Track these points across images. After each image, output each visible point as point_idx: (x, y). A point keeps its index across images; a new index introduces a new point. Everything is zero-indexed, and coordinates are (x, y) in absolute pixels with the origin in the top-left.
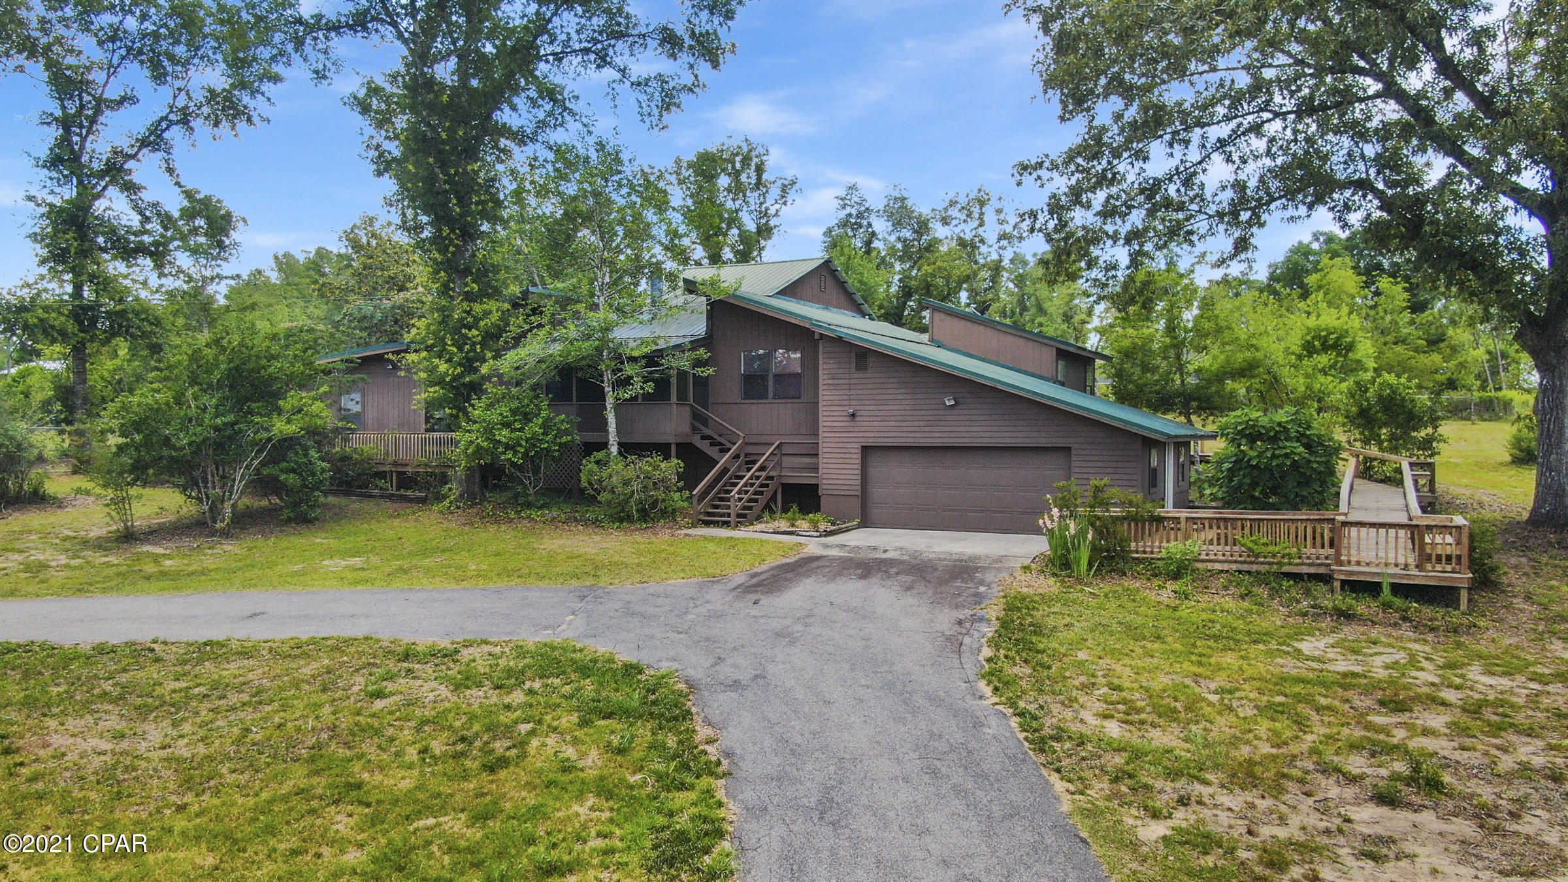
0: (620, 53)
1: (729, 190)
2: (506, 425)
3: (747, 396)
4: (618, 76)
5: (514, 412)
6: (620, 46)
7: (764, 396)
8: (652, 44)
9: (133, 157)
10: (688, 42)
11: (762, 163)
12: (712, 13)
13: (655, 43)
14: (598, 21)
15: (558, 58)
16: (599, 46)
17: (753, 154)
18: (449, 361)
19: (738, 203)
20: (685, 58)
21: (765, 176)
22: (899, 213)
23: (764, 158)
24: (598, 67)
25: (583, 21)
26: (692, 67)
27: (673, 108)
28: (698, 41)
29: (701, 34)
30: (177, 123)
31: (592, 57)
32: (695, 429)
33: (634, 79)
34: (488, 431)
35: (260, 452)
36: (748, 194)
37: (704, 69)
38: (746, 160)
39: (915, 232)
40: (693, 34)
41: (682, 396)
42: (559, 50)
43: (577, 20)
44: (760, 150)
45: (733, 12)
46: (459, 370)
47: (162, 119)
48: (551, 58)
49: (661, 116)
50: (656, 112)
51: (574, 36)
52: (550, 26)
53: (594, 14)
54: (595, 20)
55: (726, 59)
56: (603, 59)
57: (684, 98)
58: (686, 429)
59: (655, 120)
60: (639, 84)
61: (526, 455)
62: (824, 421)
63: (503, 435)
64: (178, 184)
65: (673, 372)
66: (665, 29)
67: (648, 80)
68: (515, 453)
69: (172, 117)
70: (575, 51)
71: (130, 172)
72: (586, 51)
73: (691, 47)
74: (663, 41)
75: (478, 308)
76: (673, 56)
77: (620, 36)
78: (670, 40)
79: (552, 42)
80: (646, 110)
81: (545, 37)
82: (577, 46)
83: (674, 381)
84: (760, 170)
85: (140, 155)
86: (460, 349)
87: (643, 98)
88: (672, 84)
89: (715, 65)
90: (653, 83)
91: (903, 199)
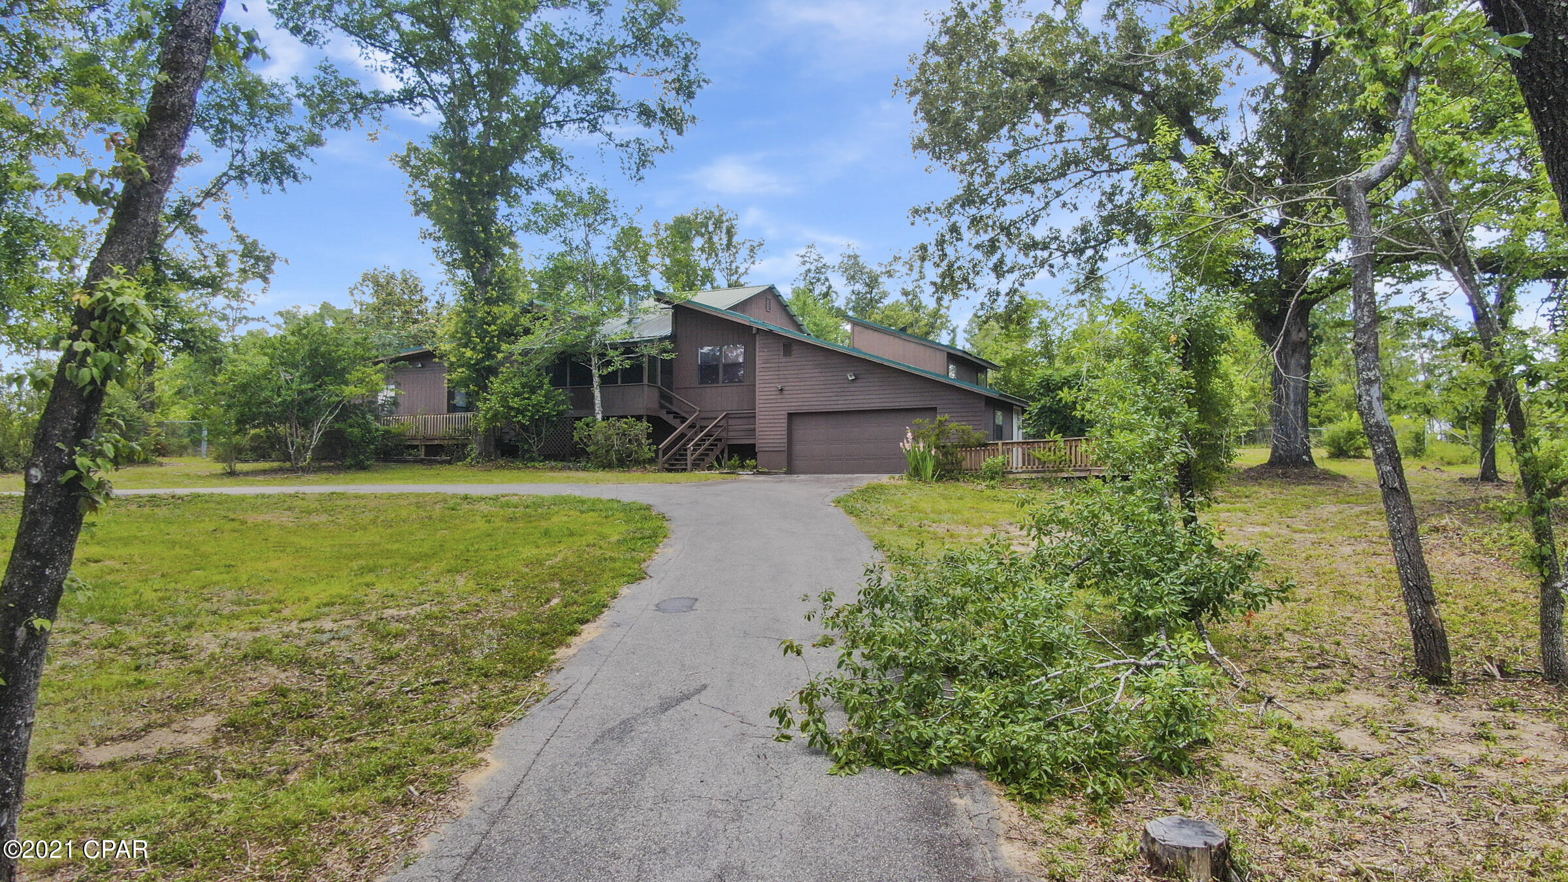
0: (607, 122)
1: (702, 250)
2: (517, 395)
3: (702, 382)
4: (606, 139)
5: (523, 386)
6: (608, 117)
7: (716, 381)
8: (632, 116)
9: (199, 205)
10: (660, 114)
11: (732, 227)
12: (678, 94)
13: (634, 115)
14: (592, 98)
15: (560, 125)
16: (592, 117)
17: (724, 218)
18: (473, 349)
19: (711, 261)
20: (657, 126)
21: (735, 240)
22: (853, 269)
23: (734, 222)
24: (591, 132)
25: (580, 98)
26: (662, 133)
27: (648, 165)
28: (667, 114)
29: (670, 109)
30: (235, 178)
31: (586, 124)
32: (662, 406)
33: (617, 142)
34: (504, 399)
35: (331, 413)
36: (720, 254)
37: (672, 134)
38: (718, 223)
39: (867, 285)
40: (663, 109)
41: (652, 379)
42: (561, 119)
43: (575, 97)
44: (730, 215)
45: (693, 93)
46: (481, 355)
47: (225, 174)
48: (554, 125)
49: (638, 170)
50: (634, 167)
51: (573, 109)
52: (554, 102)
53: (587, 93)
54: (588, 97)
55: (688, 127)
56: (595, 127)
57: (656, 157)
58: (655, 405)
59: (633, 172)
60: (622, 145)
61: (532, 417)
62: (760, 396)
63: (515, 403)
64: (233, 229)
65: (645, 360)
66: (641, 105)
67: (629, 142)
68: (524, 416)
69: (232, 173)
70: (573, 120)
71: (195, 216)
72: (582, 120)
73: (661, 119)
74: (641, 113)
75: (495, 309)
76: (648, 125)
77: (606, 109)
78: (646, 114)
79: (555, 113)
80: (626, 165)
81: (551, 110)
82: (575, 116)
83: (646, 366)
84: (730, 233)
85: (204, 204)
86: (482, 341)
87: (624, 156)
88: (647, 146)
89: (680, 132)
90: (632, 145)
91: (856, 257)
